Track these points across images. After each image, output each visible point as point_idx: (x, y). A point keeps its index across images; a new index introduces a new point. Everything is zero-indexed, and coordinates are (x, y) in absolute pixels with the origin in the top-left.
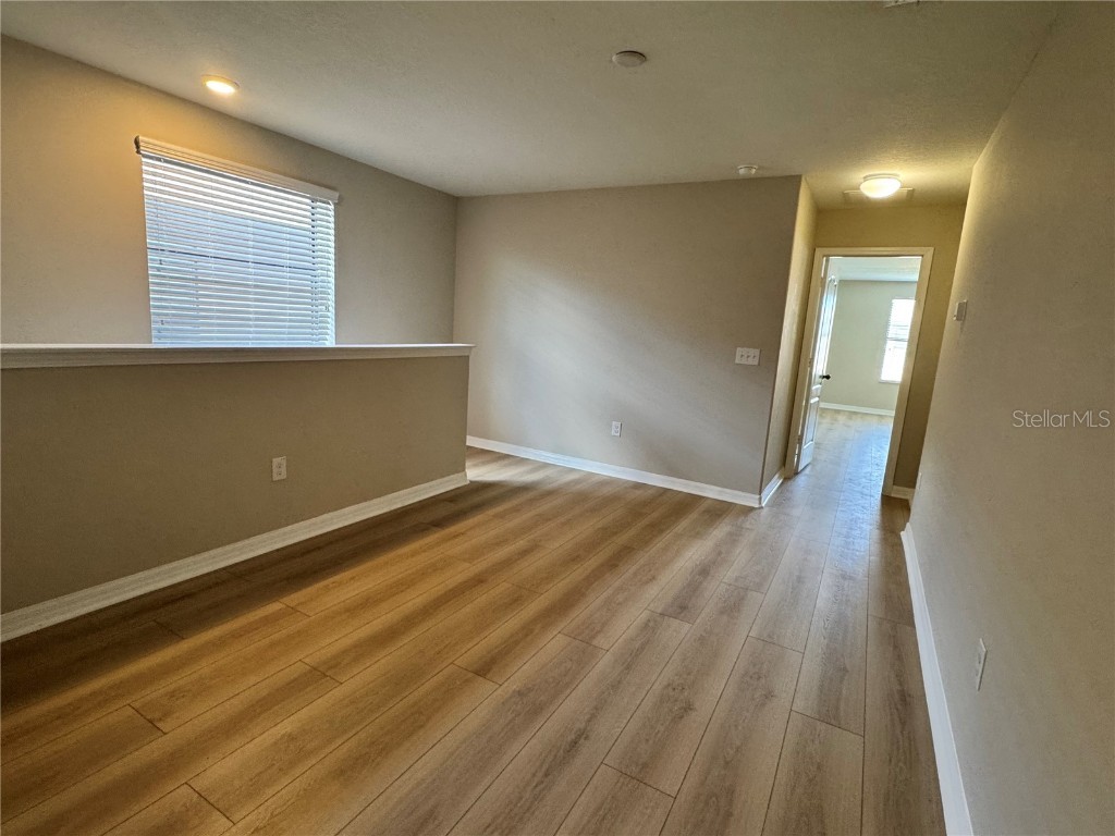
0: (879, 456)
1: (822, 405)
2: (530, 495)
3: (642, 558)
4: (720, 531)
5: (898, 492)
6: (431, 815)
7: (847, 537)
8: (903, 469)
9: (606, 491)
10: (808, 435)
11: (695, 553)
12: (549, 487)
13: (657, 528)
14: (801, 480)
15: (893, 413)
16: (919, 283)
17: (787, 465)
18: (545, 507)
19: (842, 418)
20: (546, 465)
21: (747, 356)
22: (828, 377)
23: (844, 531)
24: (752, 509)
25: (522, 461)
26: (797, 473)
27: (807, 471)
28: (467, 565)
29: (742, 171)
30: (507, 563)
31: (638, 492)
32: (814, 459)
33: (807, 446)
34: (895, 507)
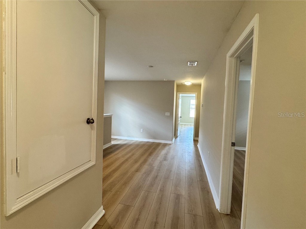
0: (192, 133)
1: (180, 123)
2: (126, 146)
3: (155, 153)
4: (167, 148)
5: (196, 139)
6: (140, 187)
7: (189, 147)
8: (196, 135)
9: (142, 143)
10: (179, 129)
11: (164, 152)
12: (130, 144)
13: (155, 149)
14: (178, 138)
15: (193, 124)
16: (195, 96)
17: (176, 136)
18: (132, 147)
19: (183, 126)
20: (126, 140)
21: (168, 114)
22: (181, 117)
23: (188, 146)
24: (171, 144)
25: (121, 139)
26: (177, 137)
27: (179, 137)
28: (123, 158)
29: (165, 80)
30: (130, 157)
31: (149, 143)
32: (180, 134)
33: (179, 131)
34: (196, 141)
